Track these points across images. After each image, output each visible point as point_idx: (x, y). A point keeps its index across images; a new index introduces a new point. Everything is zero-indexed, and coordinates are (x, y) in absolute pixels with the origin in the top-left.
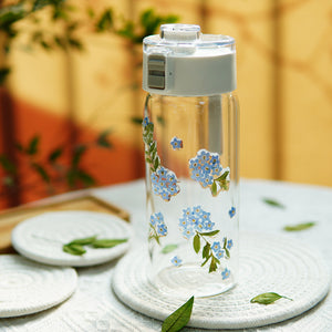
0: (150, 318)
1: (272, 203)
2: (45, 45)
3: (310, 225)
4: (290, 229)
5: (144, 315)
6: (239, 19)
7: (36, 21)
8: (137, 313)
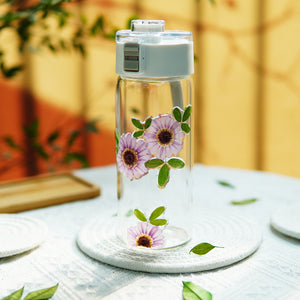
0: (104, 264)
1: (224, 184)
2: (52, 48)
3: (253, 200)
4: (235, 203)
5: (99, 262)
6: (228, 35)
7: (46, 27)
8: (94, 260)
